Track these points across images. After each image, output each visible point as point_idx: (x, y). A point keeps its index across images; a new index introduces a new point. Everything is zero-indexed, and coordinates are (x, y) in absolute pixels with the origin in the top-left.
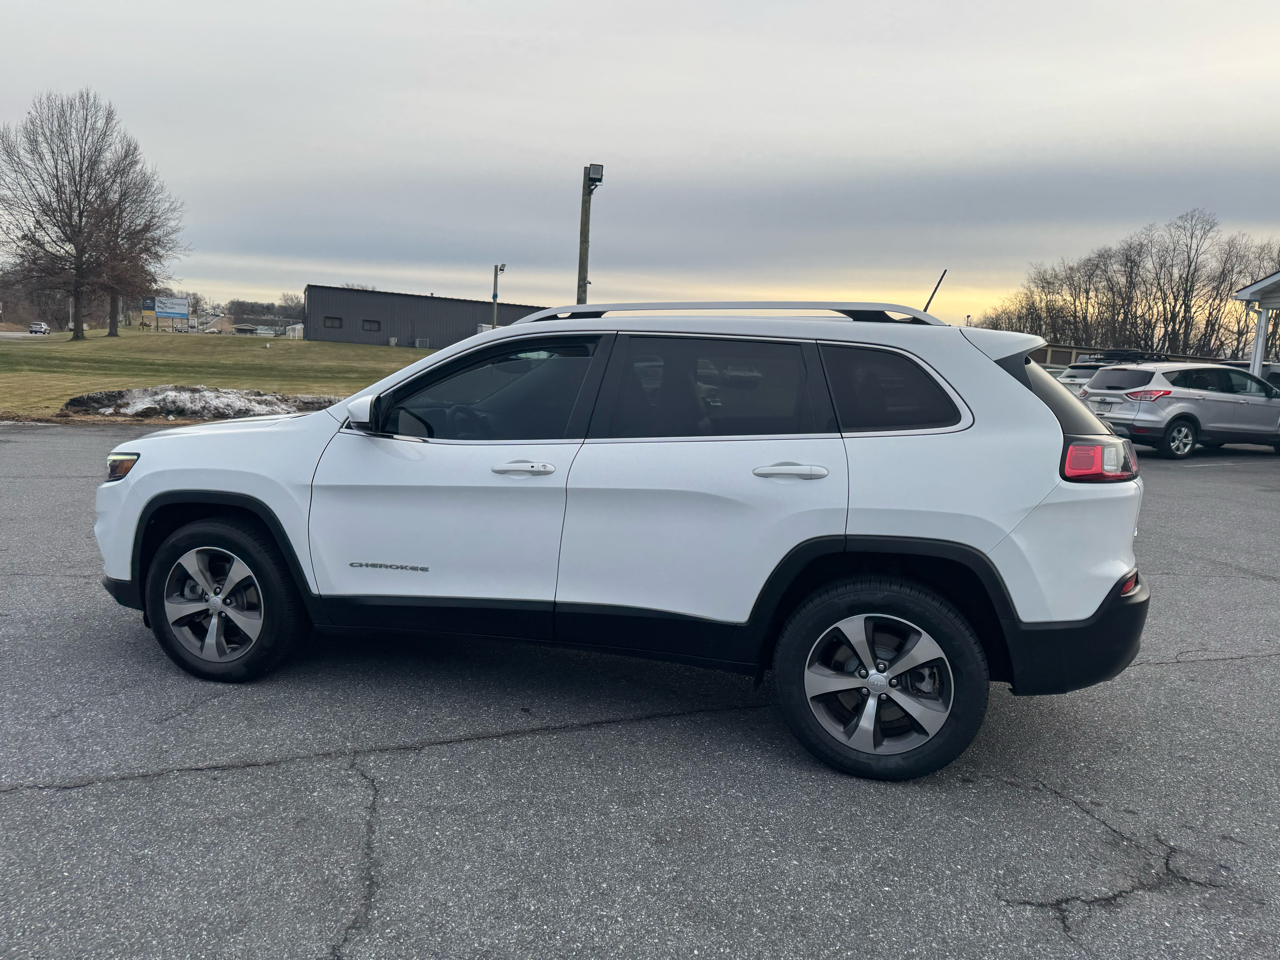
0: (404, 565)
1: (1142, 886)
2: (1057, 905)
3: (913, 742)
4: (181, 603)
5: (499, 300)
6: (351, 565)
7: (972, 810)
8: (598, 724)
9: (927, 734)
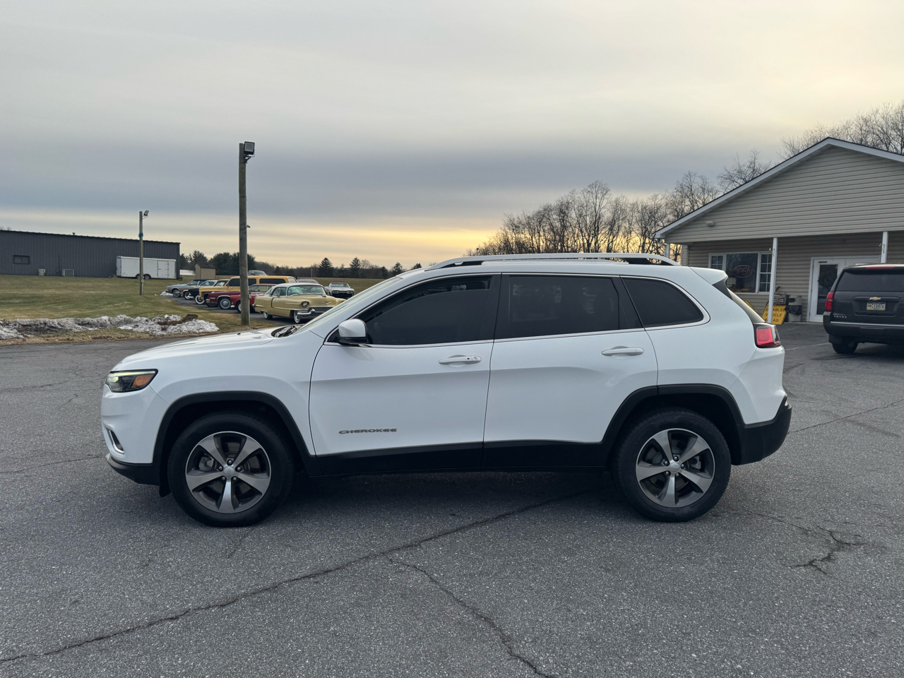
0: (379, 429)
1: (834, 550)
2: (811, 563)
3: (693, 498)
4: (200, 474)
5: (145, 238)
6: (340, 433)
7: (733, 528)
8: (504, 516)
9: (702, 492)
